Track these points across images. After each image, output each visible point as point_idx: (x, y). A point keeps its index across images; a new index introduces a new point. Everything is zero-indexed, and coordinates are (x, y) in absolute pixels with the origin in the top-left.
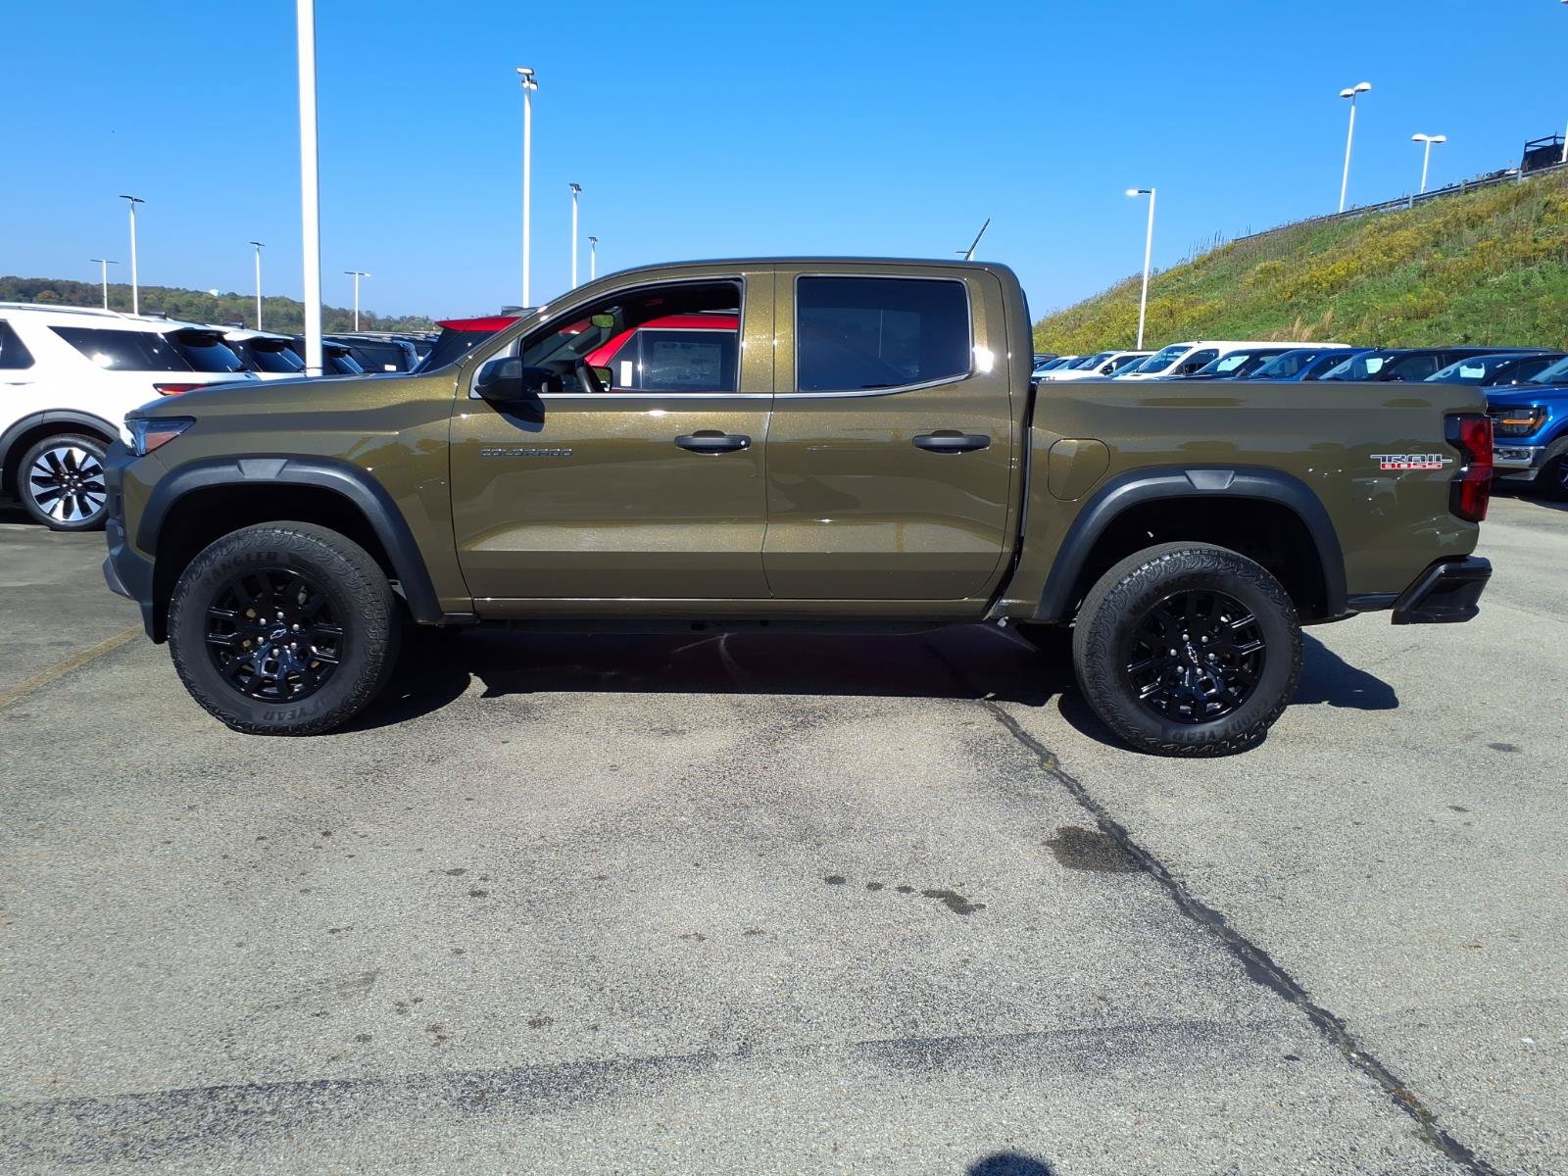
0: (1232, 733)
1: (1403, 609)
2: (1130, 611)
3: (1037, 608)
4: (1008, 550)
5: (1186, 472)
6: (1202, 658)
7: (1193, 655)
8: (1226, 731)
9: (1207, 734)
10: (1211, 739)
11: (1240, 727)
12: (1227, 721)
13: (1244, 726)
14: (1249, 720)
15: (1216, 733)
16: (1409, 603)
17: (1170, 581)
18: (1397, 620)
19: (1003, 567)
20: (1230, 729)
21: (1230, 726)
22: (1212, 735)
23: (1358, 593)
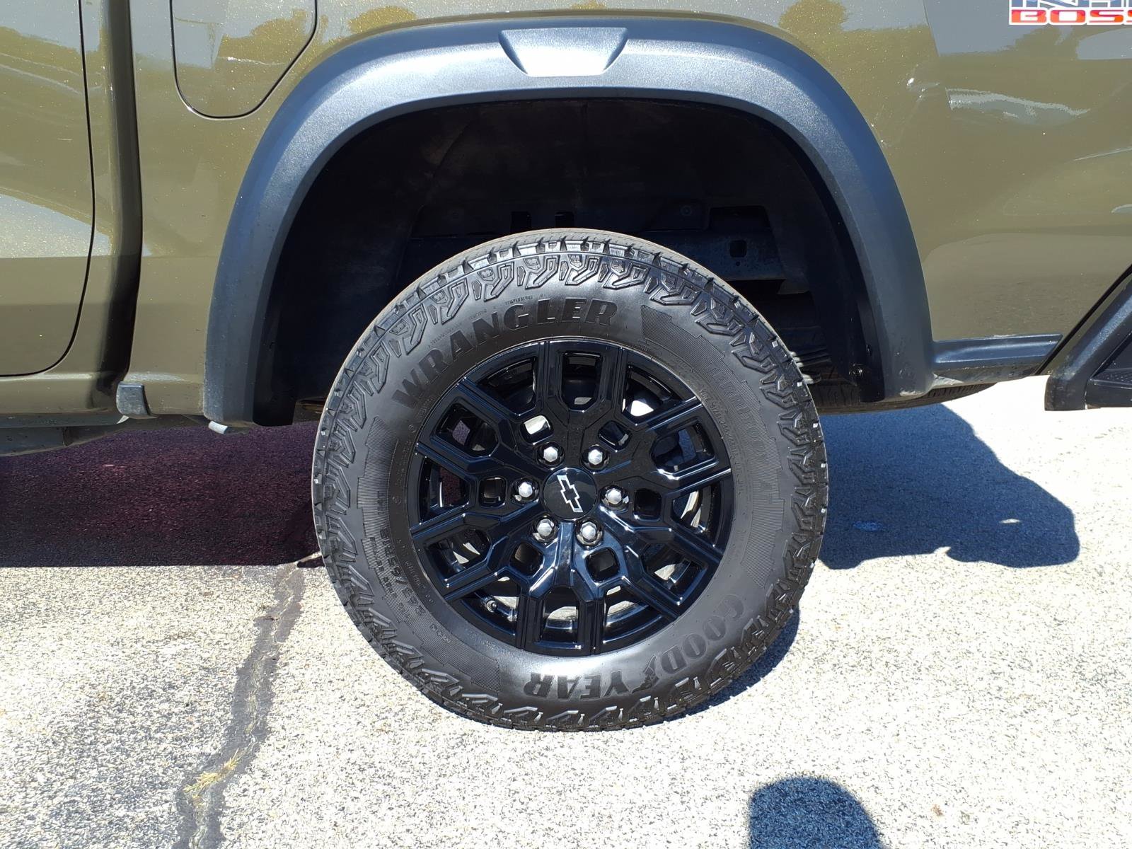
0: (662, 676)
1: (1070, 374)
2: (398, 395)
3: (204, 389)
4: (105, 247)
5: (506, 33)
6: (592, 502)
7: (570, 494)
8: (649, 672)
9: (606, 681)
10: (614, 693)
11: (681, 663)
12: (651, 649)
13: (689, 661)
14: (702, 647)
15: (625, 679)
16: (1083, 359)
17: (490, 322)
18: (1057, 399)
19: (101, 292)
20: (659, 668)
21: (658, 663)
22: (617, 682)
23: (963, 339)
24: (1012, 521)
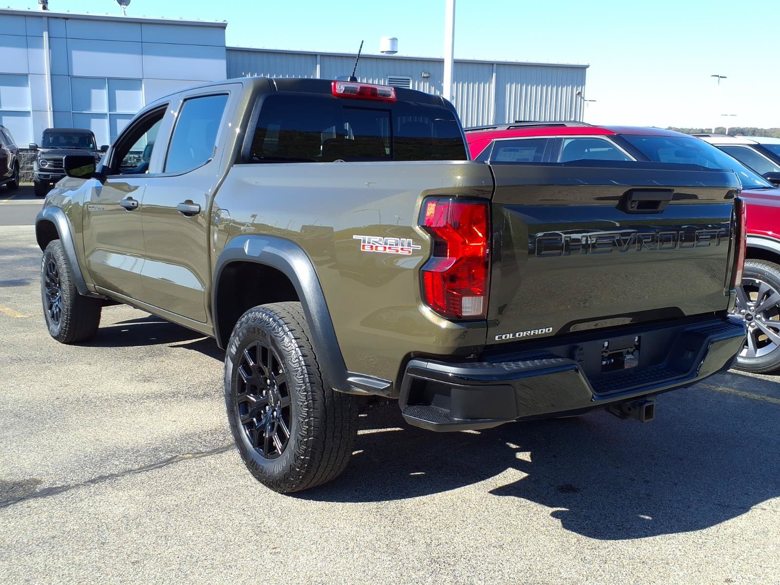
0: (275, 474)
9: (264, 469)
22: (266, 471)
24: (647, 517)
